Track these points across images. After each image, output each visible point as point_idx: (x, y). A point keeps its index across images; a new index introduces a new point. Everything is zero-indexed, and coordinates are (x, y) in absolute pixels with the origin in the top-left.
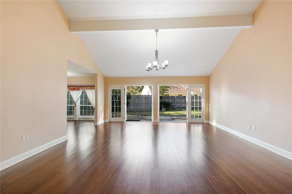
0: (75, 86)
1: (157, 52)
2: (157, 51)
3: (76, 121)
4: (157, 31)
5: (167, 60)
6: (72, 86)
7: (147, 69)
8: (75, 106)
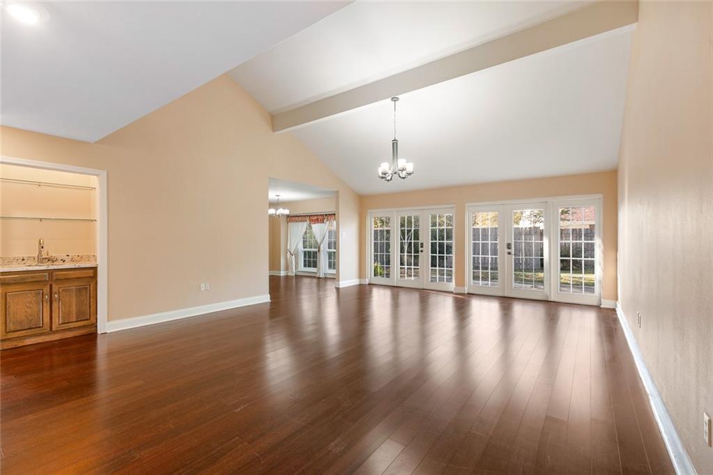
0: (317, 215)
1: (395, 143)
2: (395, 140)
3: (319, 278)
4: (395, 99)
5: (403, 158)
6: (314, 216)
7: (380, 175)
8: (319, 251)
